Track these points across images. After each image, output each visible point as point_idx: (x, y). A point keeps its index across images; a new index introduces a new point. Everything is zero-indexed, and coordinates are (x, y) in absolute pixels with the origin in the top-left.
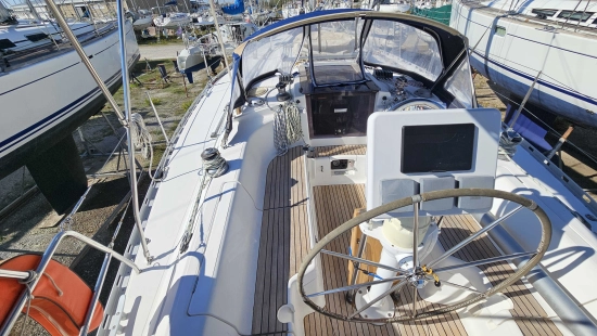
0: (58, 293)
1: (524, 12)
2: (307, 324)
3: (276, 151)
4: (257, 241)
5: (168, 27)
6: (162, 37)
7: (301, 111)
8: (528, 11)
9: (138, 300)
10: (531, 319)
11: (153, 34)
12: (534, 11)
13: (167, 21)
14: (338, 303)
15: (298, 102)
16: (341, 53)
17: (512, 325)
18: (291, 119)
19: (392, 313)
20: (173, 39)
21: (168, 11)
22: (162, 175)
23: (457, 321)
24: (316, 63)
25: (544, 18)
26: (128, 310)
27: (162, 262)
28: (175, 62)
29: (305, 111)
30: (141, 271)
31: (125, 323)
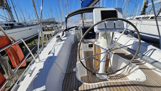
0: (17, 51)
1: (134, 19)
2: (82, 79)
3: (74, 42)
4: (68, 57)
5: (50, 27)
6: (48, 30)
7: (81, 32)
8: (135, 18)
9: (35, 68)
10: (144, 69)
11: (46, 29)
12: (136, 18)
13: (50, 26)
14: (91, 75)
15: (80, 30)
16: (91, 23)
17: (139, 70)
18: (78, 34)
19: (107, 77)
20: (51, 30)
21: (51, 24)
22: (45, 46)
23: (125, 77)
24: (84, 25)
25: (139, 19)
26: (32, 69)
27: (42, 61)
28: (51, 34)
29: (82, 32)
30: (37, 63)
31: (31, 72)
